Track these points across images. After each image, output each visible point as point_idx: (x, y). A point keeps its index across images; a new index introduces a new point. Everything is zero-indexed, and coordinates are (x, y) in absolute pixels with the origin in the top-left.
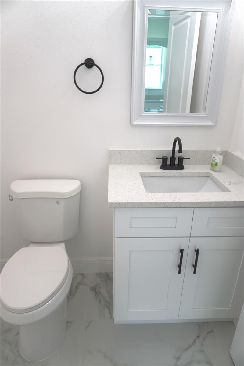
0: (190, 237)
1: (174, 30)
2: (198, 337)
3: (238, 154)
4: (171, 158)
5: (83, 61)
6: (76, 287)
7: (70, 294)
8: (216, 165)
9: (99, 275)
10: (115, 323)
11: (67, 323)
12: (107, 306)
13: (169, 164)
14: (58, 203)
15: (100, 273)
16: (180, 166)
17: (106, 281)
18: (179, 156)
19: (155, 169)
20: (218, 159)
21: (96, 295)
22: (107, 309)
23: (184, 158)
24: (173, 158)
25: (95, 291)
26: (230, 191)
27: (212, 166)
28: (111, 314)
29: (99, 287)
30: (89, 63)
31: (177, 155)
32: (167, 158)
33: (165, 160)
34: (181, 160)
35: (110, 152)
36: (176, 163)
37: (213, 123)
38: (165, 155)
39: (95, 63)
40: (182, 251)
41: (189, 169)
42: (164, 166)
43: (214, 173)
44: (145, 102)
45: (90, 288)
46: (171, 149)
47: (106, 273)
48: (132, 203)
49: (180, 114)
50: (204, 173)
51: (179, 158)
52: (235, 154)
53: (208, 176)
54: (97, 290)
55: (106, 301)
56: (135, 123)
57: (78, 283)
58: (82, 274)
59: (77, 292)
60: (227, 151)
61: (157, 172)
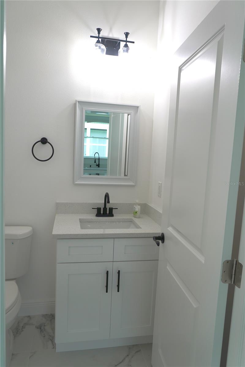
0: (113, 262)
1: (113, 117)
2: (128, 356)
3: (152, 205)
4: (103, 208)
5: (40, 140)
6: (23, 327)
7: (16, 333)
8: (136, 213)
9: (45, 316)
10: (56, 351)
11: (12, 355)
12: (50, 339)
13: (102, 213)
14: (13, 243)
15: (46, 315)
16: (111, 214)
17: (51, 320)
18: (110, 207)
19: (92, 217)
20: (138, 208)
21: (41, 332)
22: (50, 342)
23: (114, 208)
24: (105, 208)
25: (40, 328)
26: (141, 228)
27: (134, 214)
28: (53, 345)
29: (45, 325)
30: (44, 141)
31: (108, 206)
32: (101, 208)
33: (99, 209)
34: (111, 209)
35: (57, 204)
36: (108, 212)
37: (133, 183)
38: (99, 206)
39: (48, 141)
40: (107, 272)
41: (117, 216)
42: (99, 214)
43: (134, 219)
44: (84, 170)
45: (36, 327)
46: (104, 202)
47: (51, 314)
48: (69, 234)
49: (109, 176)
50: (128, 219)
51: (109, 208)
52: (150, 205)
53: (131, 221)
54: (42, 328)
55: (50, 336)
56: (76, 183)
57: (25, 324)
58: (29, 316)
59: (23, 331)
60: (146, 204)
61: (92, 218)
